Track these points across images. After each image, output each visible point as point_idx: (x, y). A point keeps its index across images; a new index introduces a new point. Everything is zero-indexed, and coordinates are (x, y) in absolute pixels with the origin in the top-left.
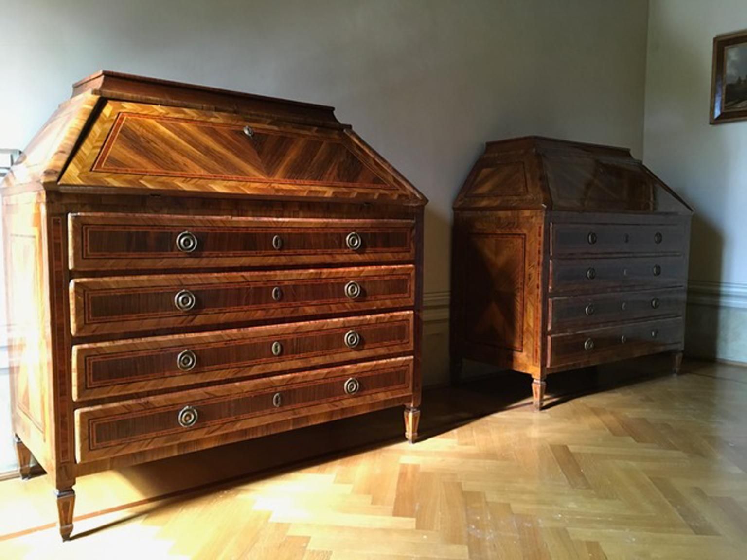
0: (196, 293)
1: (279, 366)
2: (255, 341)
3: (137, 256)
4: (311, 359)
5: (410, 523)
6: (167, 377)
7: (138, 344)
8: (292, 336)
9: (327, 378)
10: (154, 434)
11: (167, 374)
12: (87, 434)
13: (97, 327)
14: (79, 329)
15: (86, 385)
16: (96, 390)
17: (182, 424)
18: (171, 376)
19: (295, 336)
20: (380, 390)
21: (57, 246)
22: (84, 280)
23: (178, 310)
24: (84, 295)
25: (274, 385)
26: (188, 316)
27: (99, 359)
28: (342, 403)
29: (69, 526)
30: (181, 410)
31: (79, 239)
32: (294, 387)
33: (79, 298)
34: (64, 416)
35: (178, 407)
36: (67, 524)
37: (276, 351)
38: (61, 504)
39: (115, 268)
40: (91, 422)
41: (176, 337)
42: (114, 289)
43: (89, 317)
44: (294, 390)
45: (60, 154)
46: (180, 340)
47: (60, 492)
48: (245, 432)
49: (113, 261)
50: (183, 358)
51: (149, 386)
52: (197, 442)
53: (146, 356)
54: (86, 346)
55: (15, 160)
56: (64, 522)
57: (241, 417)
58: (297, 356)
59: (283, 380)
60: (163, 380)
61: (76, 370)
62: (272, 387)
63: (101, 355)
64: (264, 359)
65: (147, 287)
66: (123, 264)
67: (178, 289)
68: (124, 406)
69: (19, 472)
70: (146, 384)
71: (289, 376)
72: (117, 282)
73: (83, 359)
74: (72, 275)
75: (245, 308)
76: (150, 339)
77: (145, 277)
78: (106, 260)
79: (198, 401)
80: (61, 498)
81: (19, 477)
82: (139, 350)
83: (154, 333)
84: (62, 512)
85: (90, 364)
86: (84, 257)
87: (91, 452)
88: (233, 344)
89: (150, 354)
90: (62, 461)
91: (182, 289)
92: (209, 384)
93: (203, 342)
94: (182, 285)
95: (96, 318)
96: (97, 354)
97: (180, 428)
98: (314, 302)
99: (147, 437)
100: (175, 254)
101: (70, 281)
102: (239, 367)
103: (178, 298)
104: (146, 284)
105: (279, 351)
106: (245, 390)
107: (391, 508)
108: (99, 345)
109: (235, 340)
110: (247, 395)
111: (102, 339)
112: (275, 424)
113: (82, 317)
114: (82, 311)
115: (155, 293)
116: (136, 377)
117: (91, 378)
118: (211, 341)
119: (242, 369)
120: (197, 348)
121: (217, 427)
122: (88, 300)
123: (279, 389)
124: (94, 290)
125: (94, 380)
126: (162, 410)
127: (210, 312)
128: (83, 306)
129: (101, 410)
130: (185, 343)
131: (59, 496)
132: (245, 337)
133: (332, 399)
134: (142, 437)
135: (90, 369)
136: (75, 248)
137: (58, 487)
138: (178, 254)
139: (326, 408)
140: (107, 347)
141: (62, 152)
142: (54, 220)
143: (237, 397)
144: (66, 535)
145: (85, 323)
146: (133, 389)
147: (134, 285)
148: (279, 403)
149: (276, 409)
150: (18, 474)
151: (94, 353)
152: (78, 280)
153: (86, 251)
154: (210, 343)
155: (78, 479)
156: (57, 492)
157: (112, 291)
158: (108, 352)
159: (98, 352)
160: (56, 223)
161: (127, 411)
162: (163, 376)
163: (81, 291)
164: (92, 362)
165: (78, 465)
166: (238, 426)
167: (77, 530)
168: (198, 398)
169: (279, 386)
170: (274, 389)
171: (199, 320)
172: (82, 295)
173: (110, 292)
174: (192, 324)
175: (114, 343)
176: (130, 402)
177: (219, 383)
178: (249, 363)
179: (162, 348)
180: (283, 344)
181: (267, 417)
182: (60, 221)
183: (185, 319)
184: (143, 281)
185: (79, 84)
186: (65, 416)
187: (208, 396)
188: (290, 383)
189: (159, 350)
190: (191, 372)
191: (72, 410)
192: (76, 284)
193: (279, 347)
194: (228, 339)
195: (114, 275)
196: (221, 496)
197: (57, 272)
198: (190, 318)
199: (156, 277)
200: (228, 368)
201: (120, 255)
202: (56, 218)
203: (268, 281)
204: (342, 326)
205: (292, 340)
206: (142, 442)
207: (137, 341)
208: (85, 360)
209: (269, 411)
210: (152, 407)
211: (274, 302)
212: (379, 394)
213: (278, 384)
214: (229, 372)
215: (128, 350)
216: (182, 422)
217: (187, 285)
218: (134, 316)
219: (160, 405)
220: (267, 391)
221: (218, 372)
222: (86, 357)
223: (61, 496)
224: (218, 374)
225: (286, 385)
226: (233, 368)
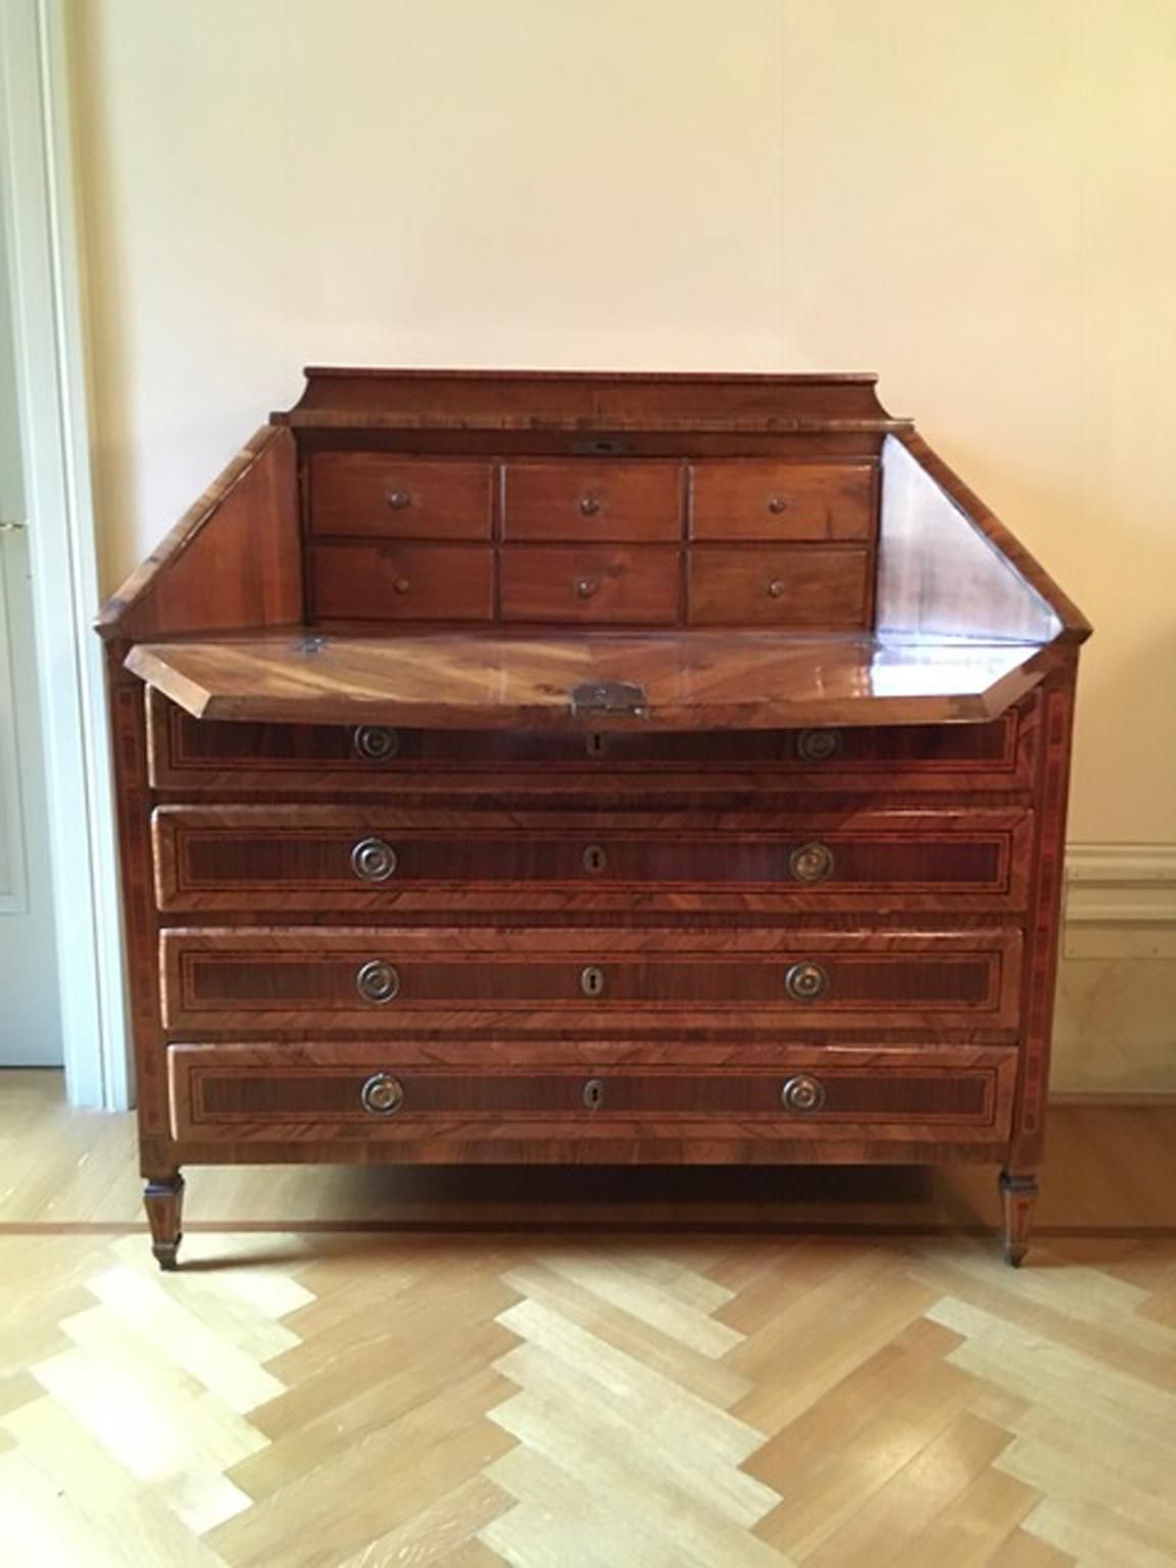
0: (399, 848)
1: (601, 1021)
2: (539, 958)
3: (273, 767)
4: (685, 1016)
6: (338, 1010)
7: (279, 937)
8: (633, 959)
9: (731, 1065)
10: (313, 1116)
11: (339, 1004)
12: (188, 1093)
13: (201, 900)
14: (168, 900)
15: (182, 1005)
16: (201, 1014)
17: (368, 1108)
18: (345, 1010)
19: (642, 960)
20: (893, 1116)
21: (127, 742)
22: (177, 808)
23: (360, 879)
24: (174, 835)
25: (585, 1061)
26: (384, 891)
27: (204, 959)
28: (775, 1128)
29: (171, 1246)
30: (368, 1079)
31: (163, 730)
32: (640, 1072)
34: (150, 1053)
35: (361, 1074)
36: (165, 1240)
37: (593, 986)
38: (151, 1205)
39: (235, 788)
40: (193, 1071)
41: (359, 931)
42: (228, 829)
43: (184, 878)
44: (640, 1079)
45: (149, 564)
46: (364, 939)
47: (150, 1184)
48: (521, 1146)
49: (229, 774)
50: (371, 974)
51: (304, 1020)
53: (297, 964)
54: (182, 931)
56: (160, 1237)
57: (506, 1116)
58: (648, 1006)
59: (610, 1052)
60: (333, 1012)
61: (166, 975)
62: (581, 1065)
63: (208, 951)
64: (562, 1001)
65: (296, 828)
66: (247, 782)
67: (359, 835)
68: (253, 1052)
70: (296, 1017)
71: (625, 1045)
72: (237, 816)
73: (178, 955)
74: (156, 798)
75: (517, 885)
76: (305, 931)
77: (293, 808)
78: (215, 773)
79: (405, 1066)
80: (151, 1195)
82: (281, 951)
83: (318, 919)
84: (156, 1221)
85: (188, 967)
86: (174, 765)
87: (193, 1126)
88: (483, 959)
89: (302, 960)
90: (147, 1131)
91: (367, 838)
92: (435, 1035)
93: (414, 948)
94: (367, 827)
95: (199, 882)
96: (202, 948)
97: (366, 1114)
98: (700, 886)
99: (301, 1119)
100: (352, 764)
101: (152, 809)
102: (499, 1011)
103: (359, 855)
104: (294, 822)
105: (598, 989)
106: (513, 1062)
108: (208, 931)
109: (491, 952)
110: (518, 1072)
111: (213, 919)
112: (595, 1142)
113: (173, 877)
114: (173, 868)
115: (312, 841)
116: (275, 1001)
117: (190, 993)
118: (434, 947)
119: (505, 1015)
120: (402, 960)
121: (450, 1125)
122: (182, 846)
123: (598, 1071)
124: (195, 829)
125: (198, 997)
126: (330, 1073)
127: (431, 888)
128: (172, 856)
129: (212, 1053)
130: (376, 948)
131: (147, 1191)
132: (514, 947)
133: (745, 1117)
134: (290, 1116)
135: (188, 974)
136: (156, 748)
137: (143, 1175)
138: (357, 765)
139: (728, 1132)
140: (219, 938)
141: (155, 559)
142: (122, 694)
143: (493, 1072)
144: (166, 1261)
145: (178, 890)
146: (272, 1021)
147: (271, 823)
148: (601, 1101)
149: (593, 1113)
151: (195, 946)
152: (165, 809)
153: (176, 755)
154: (430, 952)
156: (143, 1183)
157: (226, 832)
158: (221, 947)
160: (125, 699)
161: (261, 1063)
162: (329, 1007)
163: (170, 829)
164: (192, 962)
165: (176, 1143)
166: (503, 1133)
167: (184, 1254)
168: (406, 1061)
169: (600, 1066)
170: (585, 1069)
171: (406, 902)
172: (171, 837)
173: (224, 835)
174: (392, 907)
175: (234, 931)
176: (266, 1047)
177: (453, 1036)
178: (523, 1004)
179: (328, 951)
180: (611, 972)
181: (567, 1128)
182: (131, 697)
183: (377, 898)
184: (288, 815)
186: (154, 1052)
187: (427, 1061)
188: (628, 1061)
189: (321, 954)
190: (388, 1007)
191: (164, 1043)
192: (161, 815)
193: (599, 982)
194: (472, 948)
195: (235, 802)
197: (129, 791)
198: (388, 895)
199: (314, 809)
200: (472, 1010)
201: (240, 763)
202: (127, 690)
203: (571, 829)
204: (780, 948)
205: (636, 967)
206: (290, 1127)
207: (278, 932)
208: (180, 959)
209: (572, 1115)
210: (308, 1063)
211: (591, 877)
212: (891, 1127)
213: (593, 1059)
214: (475, 1020)
215: (257, 948)
216: (368, 1103)
217: (377, 829)
218: (270, 885)
219: (325, 1062)
220: (569, 1071)
221: (449, 1014)
222: (181, 952)
223: (153, 1192)
224: (450, 1018)
225: (617, 1064)
226: (483, 1011)
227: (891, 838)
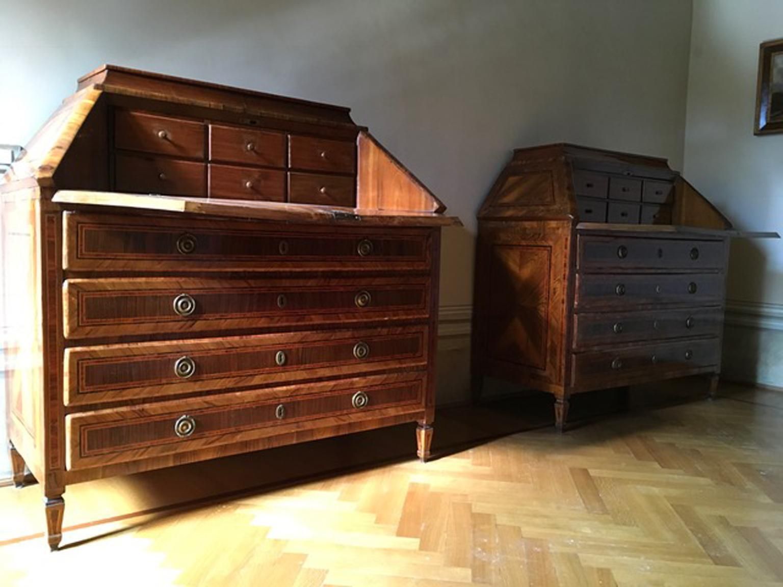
0: (196, 298)
1: (284, 377)
2: (258, 349)
3: (135, 258)
4: (317, 370)
5: (413, 543)
6: (163, 384)
7: (133, 348)
8: (297, 346)
9: (334, 391)
10: (149, 444)
11: (164, 381)
12: (78, 441)
13: (91, 330)
14: (72, 331)
15: (78, 390)
16: (88, 395)
17: (178, 434)
18: (167, 384)
19: (301, 346)
20: (390, 404)
21: (51, 244)
22: (79, 280)
23: (177, 314)
24: (78, 295)
25: (277, 396)
26: (188, 321)
27: (92, 363)
28: (349, 417)
29: (58, 536)
30: (178, 419)
31: (74, 238)
32: (299, 398)
33: (73, 299)
34: (54, 421)
35: (175, 416)
36: (55, 533)
37: (280, 360)
38: (50, 513)
39: (112, 269)
40: (82, 428)
41: (175, 342)
42: (109, 291)
43: (82, 319)
44: (299, 402)
45: (57, 150)
46: (177, 346)
47: (49, 500)
48: (245, 444)
49: (110, 261)
50: (181, 365)
51: (145, 393)
52: (194, 453)
53: (143, 362)
54: (78, 349)
55: (16, 156)
56: (52, 532)
57: (242, 428)
58: (302, 367)
59: (287, 391)
60: (160, 386)
61: (68, 374)
62: (276, 398)
63: (94, 359)
64: (267, 369)
65: (145, 290)
66: (119, 266)
67: (177, 292)
68: (117, 413)
69: (12, 479)
70: (141, 391)
71: (293, 387)
72: (113, 284)
73: (76, 363)
74: (65, 275)
75: (248, 315)
76: (146, 344)
77: (143, 280)
78: (101, 261)
79: (196, 410)
80: (49, 506)
81: (12, 485)
82: (135, 356)
83: (152, 338)
84: (51, 521)
85: (82, 368)
86: (79, 256)
87: (82, 460)
88: (234, 351)
89: (146, 359)
90: (51, 468)
91: (181, 294)
92: (209, 393)
93: (202, 349)
94: (182, 289)
95: (90, 320)
96: (90, 357)
97: (176, 438)
98: (322, 311)
99: (142, 446)
100: (174, 257)
101: (64, 281)
102: (241, 376)
103: (177, 302)
104: (144, 287)
105: (283, 361)
106: (246, 401)
107: (395, 527)
108: (93, 348)
109: (237, 348)
110: (248, 406)
111: (97, 342)
112: (279, 437)
113: (76, 318)
114: (76, 313)
115: (153, 297)
116: (131, 383)
117: (83, 383)
118: (212, 348)
119: (243, 378)
120: (196, 355)
121: (216, 438)
122: (82, 301)
123: (283, 400)
124: (89, 291)
125: (86, 385)
126: (158, 419)
127: (210, 318)
128: (76, 307)
129: (93, 416)
130: (184, 350)
131: (47, 504)
132: (247, 345)
133: (338, 413)
134: (135, 445)
135: (82, 374)
136: (70, 247)
137: (46, 495)
138: (177, 257)
139: (331, 422)
140: (101, 351)
141: (60, 147)
142: (49, 217)
143: (237, 407)
144: (54, 546)
145: (78, 325)
146: (128, 395)
147: (132, 288)
148: (282, 415)
149: (279, 421)
150: (11, 482)
151: (87, 357)
152: (72, 281)
153: (81, 250)
154: (210, 350)
155: (68, 487)
156: (46, 500)
157: (107, 293)
158: (102, 356)
159: (92, 356)
160: (51, 220)
161: (121, 418)
162: (159, 383)
163: (75, 292)
164: (84, 365)
165: (68, 472)
166: (239, 438)
167: (65, 540)
168: (196, 407)
169: (283, 398)
170: (277, 400)
171: (199, 326)
172: (76, 296)
173: (106, 294)
174: (191, 330)
175: (108, 347)
176: (124, 409)
177: (219, 392)
178: (251, 372)
179: (159, 354)
180: (287, 354)
181: (270, 429)
182: (55, 219)
183: (185, 324)
184: (140, 283)
185: (83, 79)
186: (56, 421)
187: (206, 406)
188: (294, 394)
189: (156, 355)
190: (190, 379)
191: (63, 416)
192: (70, 285)
193: (283, 357)
194: (229, 346)
195: (111, 276)
196: (219, 511)
197: (50, 271)
198: (190, 323)
199: (154, 280)
200: (228, 377)
201: (116, 256)
202: (51, 215)
203: (273, 287)
204: (351, 336)
205: (298, 349)
206: (135, 451)
207: (133, 346)
208: (78, 364)
209: (271, 423)
210: (147, 415)
211: (280, 309)
212: (389, 409)
213: (281, 395)
214: (230, 382)
215: (122, 355)
216: (178, 432)
217: (186, 289)
218: (130, 320)
219: (156, 413)
220: (270, 402)
221: (218, 380)
222: (78, 361)
223: (50, 504)
224: (218, 383)
225: (289, 397)
226: (234, 377)
227: (388, 288)
